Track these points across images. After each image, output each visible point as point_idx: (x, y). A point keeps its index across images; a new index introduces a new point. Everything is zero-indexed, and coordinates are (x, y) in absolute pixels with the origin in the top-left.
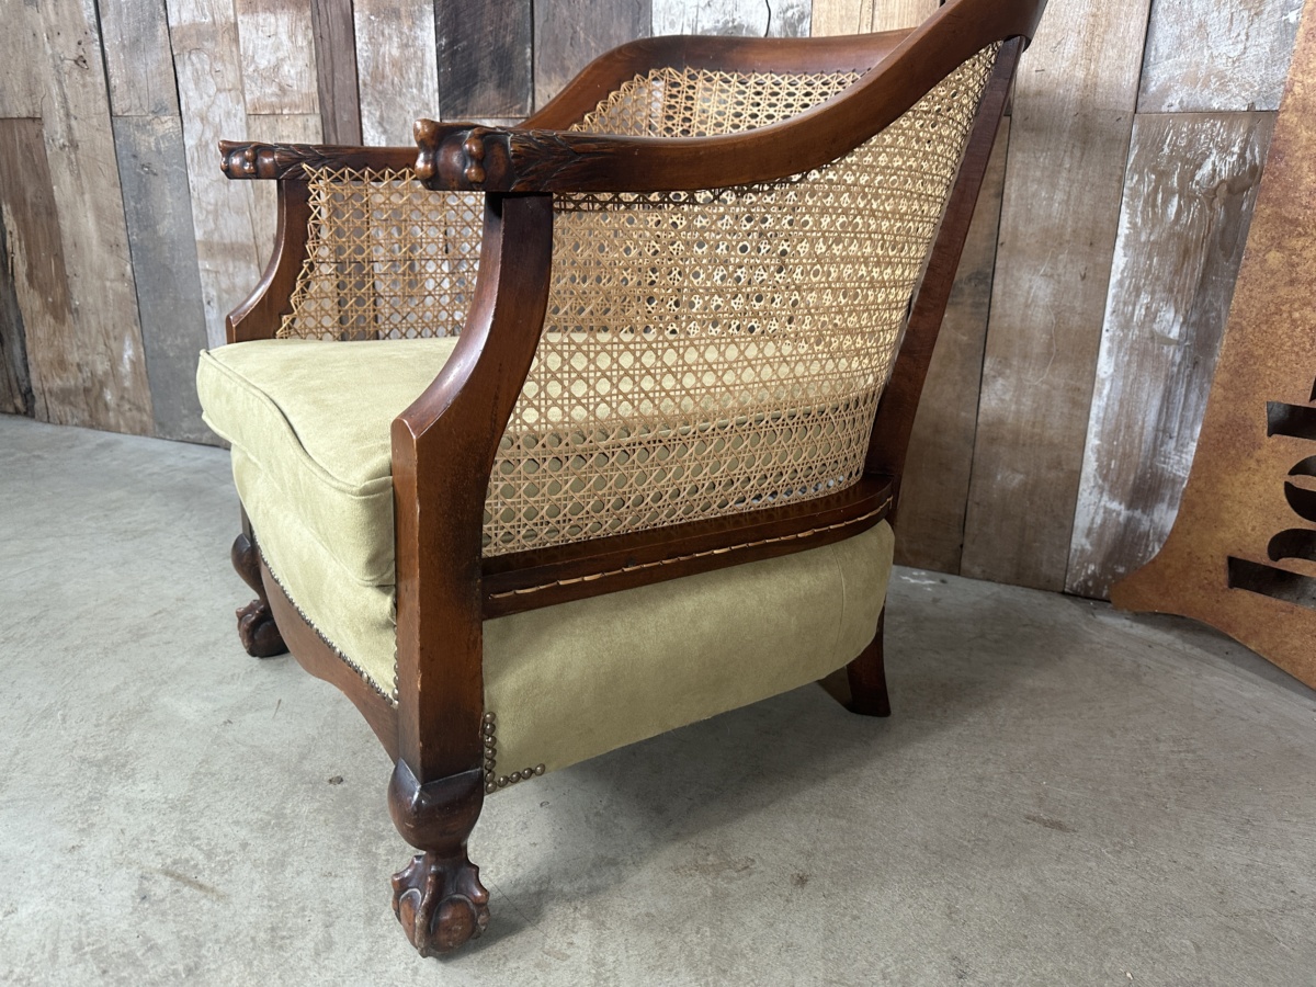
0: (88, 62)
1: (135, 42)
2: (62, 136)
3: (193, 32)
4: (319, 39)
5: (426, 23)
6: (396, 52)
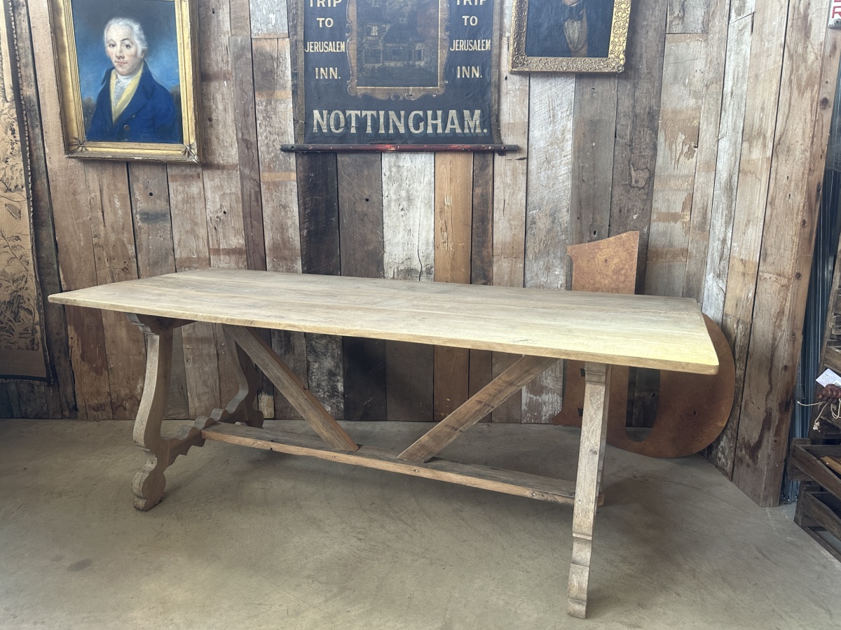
0: (130, 270)
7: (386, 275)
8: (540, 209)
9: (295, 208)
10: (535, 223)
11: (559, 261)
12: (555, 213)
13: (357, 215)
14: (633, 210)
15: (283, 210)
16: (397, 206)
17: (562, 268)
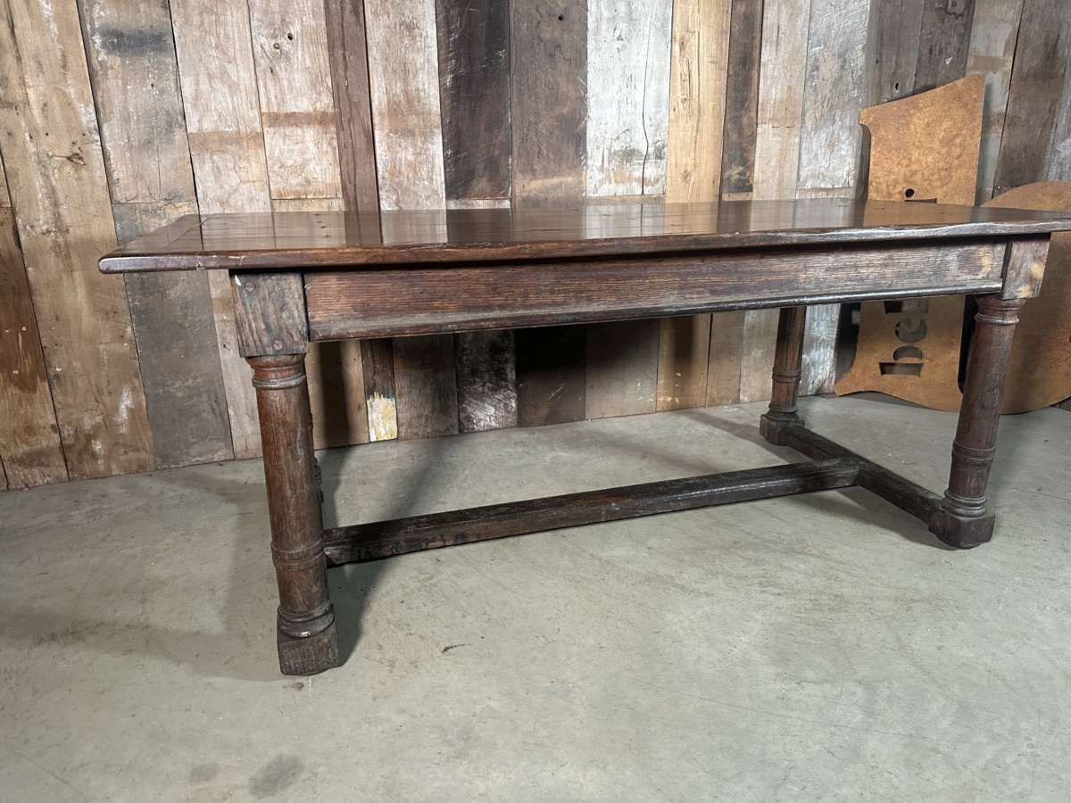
0: (85, 159)
1: (148, 144)
2: (47, 223)
3: (216, 138)
4: (341, 148)
5: (436, 140)
6: (411, 158)
7: (590, 162)
8: (825, 44)
9: (430, 30)
10: (817, 68)
11: (847, 134)
12: (845, 52)
13: (542, 45)
14: (947, 49)
15: (407, 33)
16: (611, 30)
17: (850, 145)
